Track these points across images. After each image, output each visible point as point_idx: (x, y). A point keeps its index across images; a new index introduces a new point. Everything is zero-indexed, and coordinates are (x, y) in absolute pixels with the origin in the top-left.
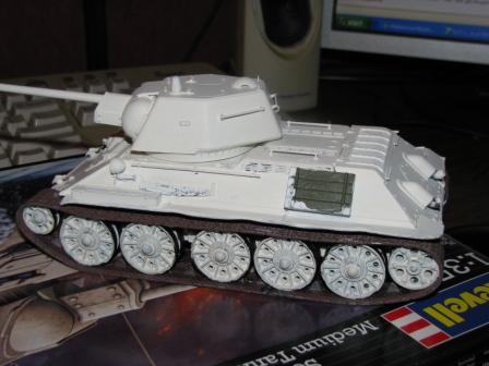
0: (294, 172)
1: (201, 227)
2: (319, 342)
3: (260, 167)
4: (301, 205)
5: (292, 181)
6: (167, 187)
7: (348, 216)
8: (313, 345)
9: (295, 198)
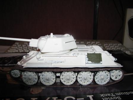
0: (87, 54)
1: (63, 71)
2: (122, 93)
3: (76, 54)
4: (90, 62)
5: (87, 56)
6: (53, 61)
7: (102, 64)
8: (121, 94)
9: (88, 60)
